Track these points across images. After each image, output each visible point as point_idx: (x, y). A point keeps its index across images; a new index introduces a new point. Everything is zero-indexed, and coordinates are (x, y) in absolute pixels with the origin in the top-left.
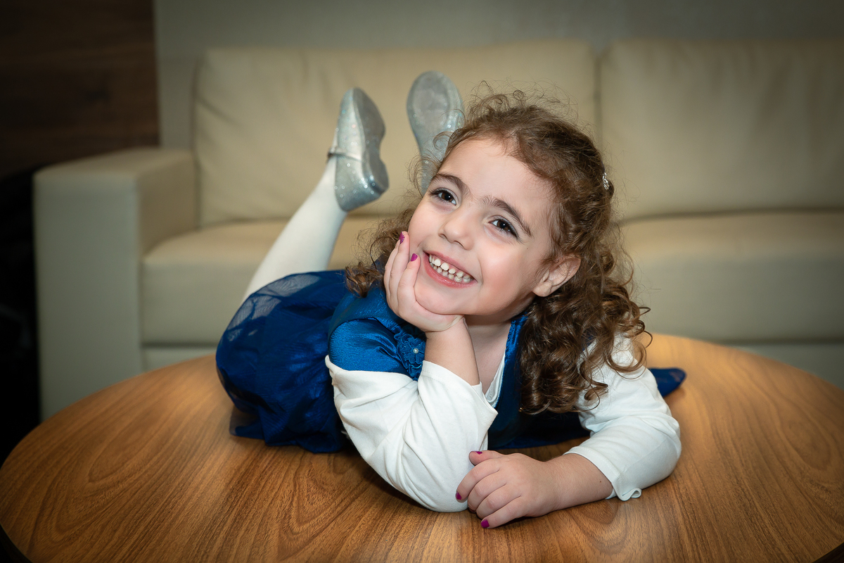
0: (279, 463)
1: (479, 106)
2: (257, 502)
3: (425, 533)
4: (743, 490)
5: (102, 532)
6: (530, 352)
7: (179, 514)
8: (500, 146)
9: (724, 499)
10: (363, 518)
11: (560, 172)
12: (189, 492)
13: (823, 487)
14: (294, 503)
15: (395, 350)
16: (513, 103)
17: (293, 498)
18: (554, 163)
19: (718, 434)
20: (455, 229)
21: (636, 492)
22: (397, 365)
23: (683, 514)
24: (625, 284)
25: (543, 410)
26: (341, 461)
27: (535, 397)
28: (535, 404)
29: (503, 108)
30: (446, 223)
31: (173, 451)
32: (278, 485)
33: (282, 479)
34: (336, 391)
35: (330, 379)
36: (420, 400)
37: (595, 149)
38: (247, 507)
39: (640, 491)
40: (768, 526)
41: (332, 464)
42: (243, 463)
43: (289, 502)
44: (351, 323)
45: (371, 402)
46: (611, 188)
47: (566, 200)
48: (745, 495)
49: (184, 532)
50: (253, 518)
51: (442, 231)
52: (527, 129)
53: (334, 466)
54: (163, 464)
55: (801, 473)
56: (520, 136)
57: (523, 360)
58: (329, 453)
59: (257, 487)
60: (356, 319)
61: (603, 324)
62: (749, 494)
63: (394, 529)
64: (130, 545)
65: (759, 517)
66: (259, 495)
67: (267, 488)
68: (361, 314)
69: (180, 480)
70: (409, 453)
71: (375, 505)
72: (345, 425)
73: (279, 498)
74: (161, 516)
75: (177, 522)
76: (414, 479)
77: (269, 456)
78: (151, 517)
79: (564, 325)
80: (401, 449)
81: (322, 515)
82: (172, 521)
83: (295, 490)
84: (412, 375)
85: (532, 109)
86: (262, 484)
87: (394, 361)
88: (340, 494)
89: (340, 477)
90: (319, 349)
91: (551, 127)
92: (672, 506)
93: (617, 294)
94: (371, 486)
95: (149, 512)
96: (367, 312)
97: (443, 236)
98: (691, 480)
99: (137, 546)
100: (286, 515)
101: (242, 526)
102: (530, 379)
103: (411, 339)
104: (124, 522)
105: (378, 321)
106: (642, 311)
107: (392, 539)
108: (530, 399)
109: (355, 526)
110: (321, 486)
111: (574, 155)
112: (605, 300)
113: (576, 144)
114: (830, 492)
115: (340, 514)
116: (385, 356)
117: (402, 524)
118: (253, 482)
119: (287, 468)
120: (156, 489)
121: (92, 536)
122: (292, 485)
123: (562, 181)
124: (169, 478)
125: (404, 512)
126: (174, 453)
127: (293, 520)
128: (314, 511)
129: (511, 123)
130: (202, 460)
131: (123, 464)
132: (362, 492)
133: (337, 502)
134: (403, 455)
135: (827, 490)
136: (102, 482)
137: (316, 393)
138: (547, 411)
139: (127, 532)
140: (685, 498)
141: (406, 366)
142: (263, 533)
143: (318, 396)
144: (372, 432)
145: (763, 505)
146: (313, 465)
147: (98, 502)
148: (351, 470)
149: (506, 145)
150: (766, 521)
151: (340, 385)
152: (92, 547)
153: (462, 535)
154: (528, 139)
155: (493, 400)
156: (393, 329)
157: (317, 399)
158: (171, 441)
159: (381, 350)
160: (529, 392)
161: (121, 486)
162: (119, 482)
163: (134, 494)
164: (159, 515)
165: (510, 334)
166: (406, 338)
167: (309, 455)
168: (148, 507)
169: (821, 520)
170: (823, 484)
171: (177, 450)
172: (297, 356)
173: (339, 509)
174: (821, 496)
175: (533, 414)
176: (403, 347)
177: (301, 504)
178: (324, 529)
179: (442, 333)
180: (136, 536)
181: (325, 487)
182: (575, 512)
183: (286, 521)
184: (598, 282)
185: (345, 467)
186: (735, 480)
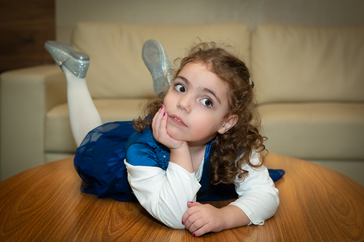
0: (103, 205)
1: (195, 48)
2: (93, 222)
3: (167, 238)
4: (310, 223)
5: (23, 233)
6: (214, 157)
7: (58, 226)
8: (205, 66)
9: (302, 227)
10: (140, 230)
11: (231, 78)
12: (63, 217)
13: (346, 223)
14: (109, 223)
15: (155, 157)
16: (210, 47)
17: (109, 220)
18: (229, 74)
19: (299, 198)
20: (184, 104)
21: (262, 222)
22: (156, 163)
23: (283, 233)
24: (257, 127)
25: (219, 183)
26: (131, 205)
27: (216, 177)
28: (216, 180)
29: (206, 49)
30: (180, 101)
31: (56, 198)
32: (102, 215)
33: (104, 212)
34: (129, 175)
35: (126, 169)
36: (167, 179)
37: (246, 68)
38: (88, 224)
39: (263, 221)
40: (321, 240)
41: (127, 206)
42: (88, 204)
43: (107, 222)
44: (136, 144)
45: (145, 180)
46: (253, 85)
47: (234, 91)
48: (311, 226)
49: (60, 234)
50: (91, 229)
51: (178, 105)
52: (217, 59)
53: (128, 207)
54: (52, 204)
55: (336, 217)
56: (213, 62)
57: (211, 160)
58: (126, 201)
59: (93, 215)
60: (138, 143)
61: (247, 145)
62: (313, 225)
63: (154, 236)
64: (35, 239)
65: (317, 236)
66: (94, 219)
67: (98, 216)
68: (140, 140)
69: (59, 211)
70: (162, 203)
71: (145, 225)
72: (133, 190)
73: (103, 220)
74: (50, 226)
75: (57, 230)
76: (164, 214)
77: (99, 202)
78: (45, 227)
79: (230, 144)
80: (158, 201)
81: (122, 229)
82: (55, 229)
83: (110, 217)
84: (163, 167)
85: (219, 50)
86: (96, 214)
87: (155, 162)
88: (130, 219)
89: (131, 212)
90: (121, 156)
91: (227, 59)
92: (278, 230)
93: (254, 131)
94: (144, 217)
95: (45, 225)
96: (142, 139)
97: (179, 107)
98: (287, 218)
99: (38, 240)
100: (105, 228)
101: (86, 232)
102: (214, 169)
103: (163, 151)
104: (33, 229)
105: (148, 144)
106: (264, 139)
107: (153, 240)
108: (214, 178)
109: (136, 234)
110: (122, 216)
111: (238, 71)
112: (248, 135)
113: (238, 66)
114: (349, 226)
115: (130, 228)
116: (151, 159)
117: (157, 234)
118: (91, 213)
119: (107, 207)
120: (48, 215)
121: (19, 235)
122: (109, 214)
123: (232, 82)
124: (54, 210)
125: (159, 228)
126: (57, 199)
127: (109, 230)
128: (118, 227)
129: (209, 56)
130: (69, 202)
131: (34, 203)
132: (140, 219)
133: (129, 223)
134: (159, 203)
135: (347, 225)
136: (24, 211)
137: (120, 175)
138: (221, 183)
139: (34, 233)
140: (284, 226)
141: (160, 163)
142: (95, 236)
143: (121, 177)
144: (145, 193)
145: (319, 230)
146: (119, 206)
147: (22, 220)
148: (135, 209)
149: (207, 66)
150: (320, 238)
151: (131, 172)
152: (18, 239)
153: (184, 239)
154: (217, 64)
155: (199, 178)
156: (154, 147)
157: (121, 178)
158: (56, 194)
159: (149, 157)
160: (214, 174)
161: (32, 213)
162: (31, 211)
163: (38, 217)
164: (49, 226)
165: (206, 149)
166: (160, 151)
167: (117, 202)
168: (44, 223)
169: (345, 238)
170: (346, 222)
171: (58, 198)
172: (112, 159)
173: (129, 226)
174: (345, 228)
175: (215, 184)
176: (159, 155)
177: (113, 224)
178: (122, 235)
179: (177, 149)
180: (38, 235)
181: (123, 216)
182: (235, 231)
183: (106, 231)
184: (246, 127)
185: (133, 208)
186: (307, 219)
